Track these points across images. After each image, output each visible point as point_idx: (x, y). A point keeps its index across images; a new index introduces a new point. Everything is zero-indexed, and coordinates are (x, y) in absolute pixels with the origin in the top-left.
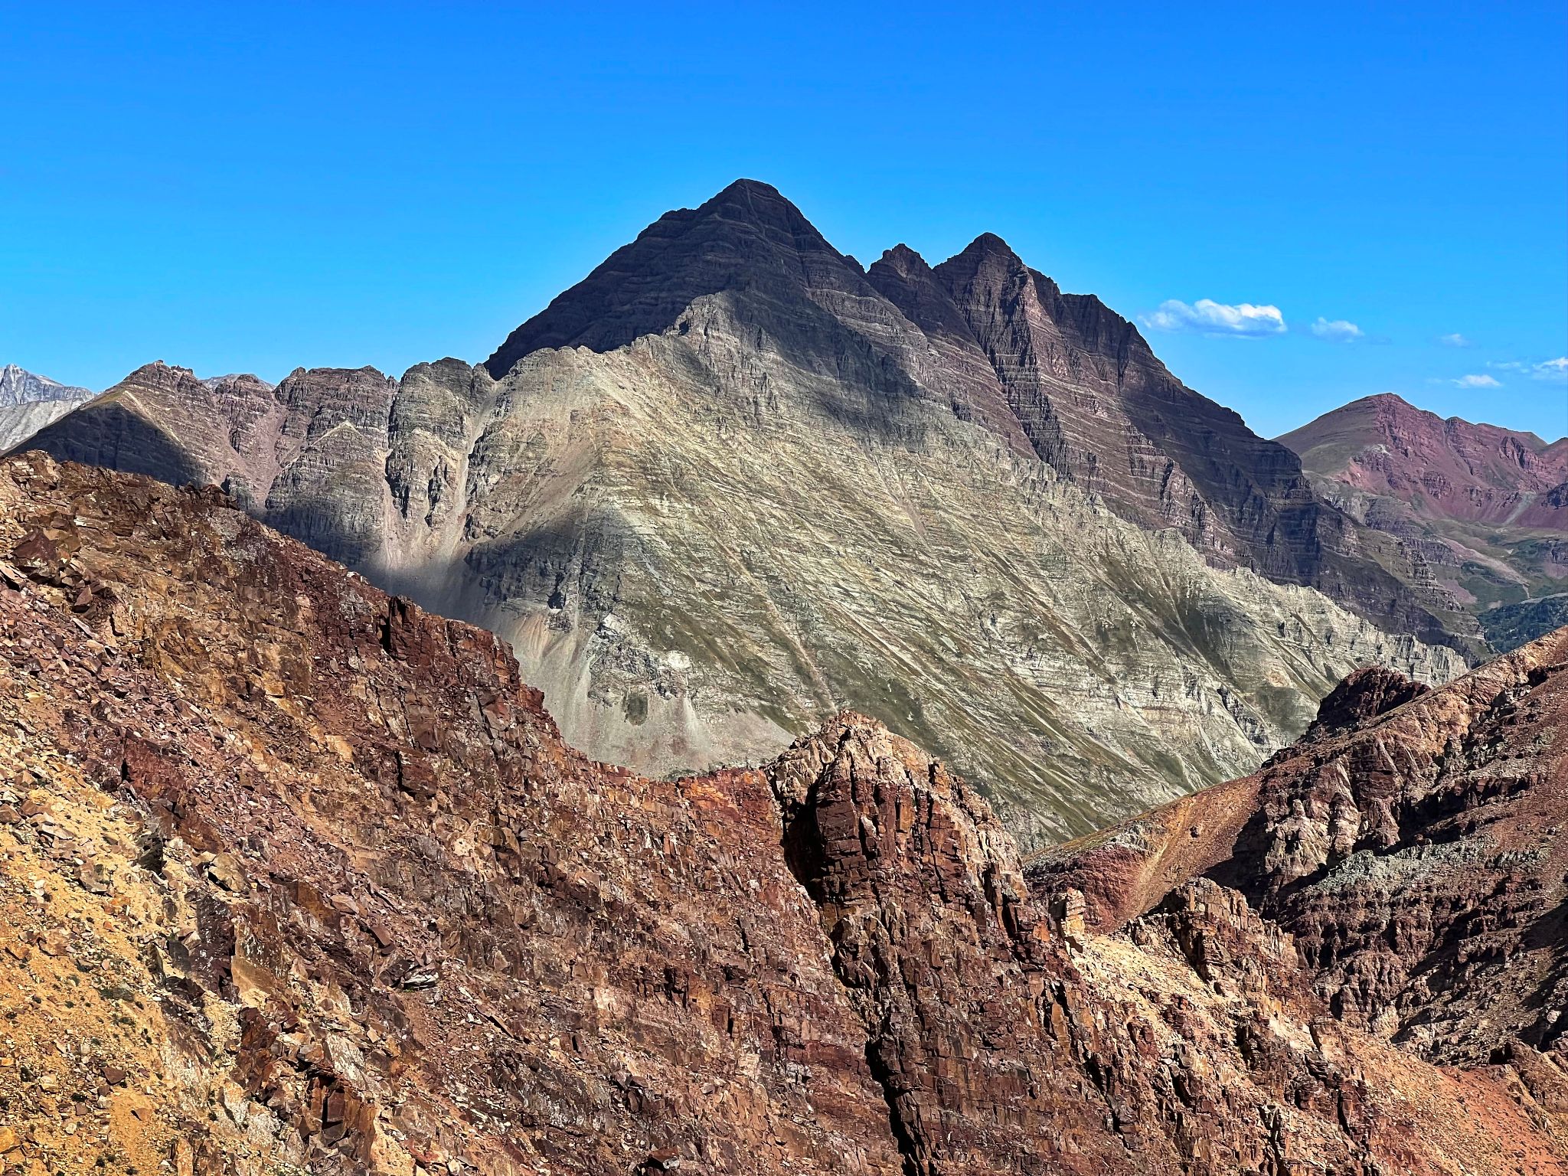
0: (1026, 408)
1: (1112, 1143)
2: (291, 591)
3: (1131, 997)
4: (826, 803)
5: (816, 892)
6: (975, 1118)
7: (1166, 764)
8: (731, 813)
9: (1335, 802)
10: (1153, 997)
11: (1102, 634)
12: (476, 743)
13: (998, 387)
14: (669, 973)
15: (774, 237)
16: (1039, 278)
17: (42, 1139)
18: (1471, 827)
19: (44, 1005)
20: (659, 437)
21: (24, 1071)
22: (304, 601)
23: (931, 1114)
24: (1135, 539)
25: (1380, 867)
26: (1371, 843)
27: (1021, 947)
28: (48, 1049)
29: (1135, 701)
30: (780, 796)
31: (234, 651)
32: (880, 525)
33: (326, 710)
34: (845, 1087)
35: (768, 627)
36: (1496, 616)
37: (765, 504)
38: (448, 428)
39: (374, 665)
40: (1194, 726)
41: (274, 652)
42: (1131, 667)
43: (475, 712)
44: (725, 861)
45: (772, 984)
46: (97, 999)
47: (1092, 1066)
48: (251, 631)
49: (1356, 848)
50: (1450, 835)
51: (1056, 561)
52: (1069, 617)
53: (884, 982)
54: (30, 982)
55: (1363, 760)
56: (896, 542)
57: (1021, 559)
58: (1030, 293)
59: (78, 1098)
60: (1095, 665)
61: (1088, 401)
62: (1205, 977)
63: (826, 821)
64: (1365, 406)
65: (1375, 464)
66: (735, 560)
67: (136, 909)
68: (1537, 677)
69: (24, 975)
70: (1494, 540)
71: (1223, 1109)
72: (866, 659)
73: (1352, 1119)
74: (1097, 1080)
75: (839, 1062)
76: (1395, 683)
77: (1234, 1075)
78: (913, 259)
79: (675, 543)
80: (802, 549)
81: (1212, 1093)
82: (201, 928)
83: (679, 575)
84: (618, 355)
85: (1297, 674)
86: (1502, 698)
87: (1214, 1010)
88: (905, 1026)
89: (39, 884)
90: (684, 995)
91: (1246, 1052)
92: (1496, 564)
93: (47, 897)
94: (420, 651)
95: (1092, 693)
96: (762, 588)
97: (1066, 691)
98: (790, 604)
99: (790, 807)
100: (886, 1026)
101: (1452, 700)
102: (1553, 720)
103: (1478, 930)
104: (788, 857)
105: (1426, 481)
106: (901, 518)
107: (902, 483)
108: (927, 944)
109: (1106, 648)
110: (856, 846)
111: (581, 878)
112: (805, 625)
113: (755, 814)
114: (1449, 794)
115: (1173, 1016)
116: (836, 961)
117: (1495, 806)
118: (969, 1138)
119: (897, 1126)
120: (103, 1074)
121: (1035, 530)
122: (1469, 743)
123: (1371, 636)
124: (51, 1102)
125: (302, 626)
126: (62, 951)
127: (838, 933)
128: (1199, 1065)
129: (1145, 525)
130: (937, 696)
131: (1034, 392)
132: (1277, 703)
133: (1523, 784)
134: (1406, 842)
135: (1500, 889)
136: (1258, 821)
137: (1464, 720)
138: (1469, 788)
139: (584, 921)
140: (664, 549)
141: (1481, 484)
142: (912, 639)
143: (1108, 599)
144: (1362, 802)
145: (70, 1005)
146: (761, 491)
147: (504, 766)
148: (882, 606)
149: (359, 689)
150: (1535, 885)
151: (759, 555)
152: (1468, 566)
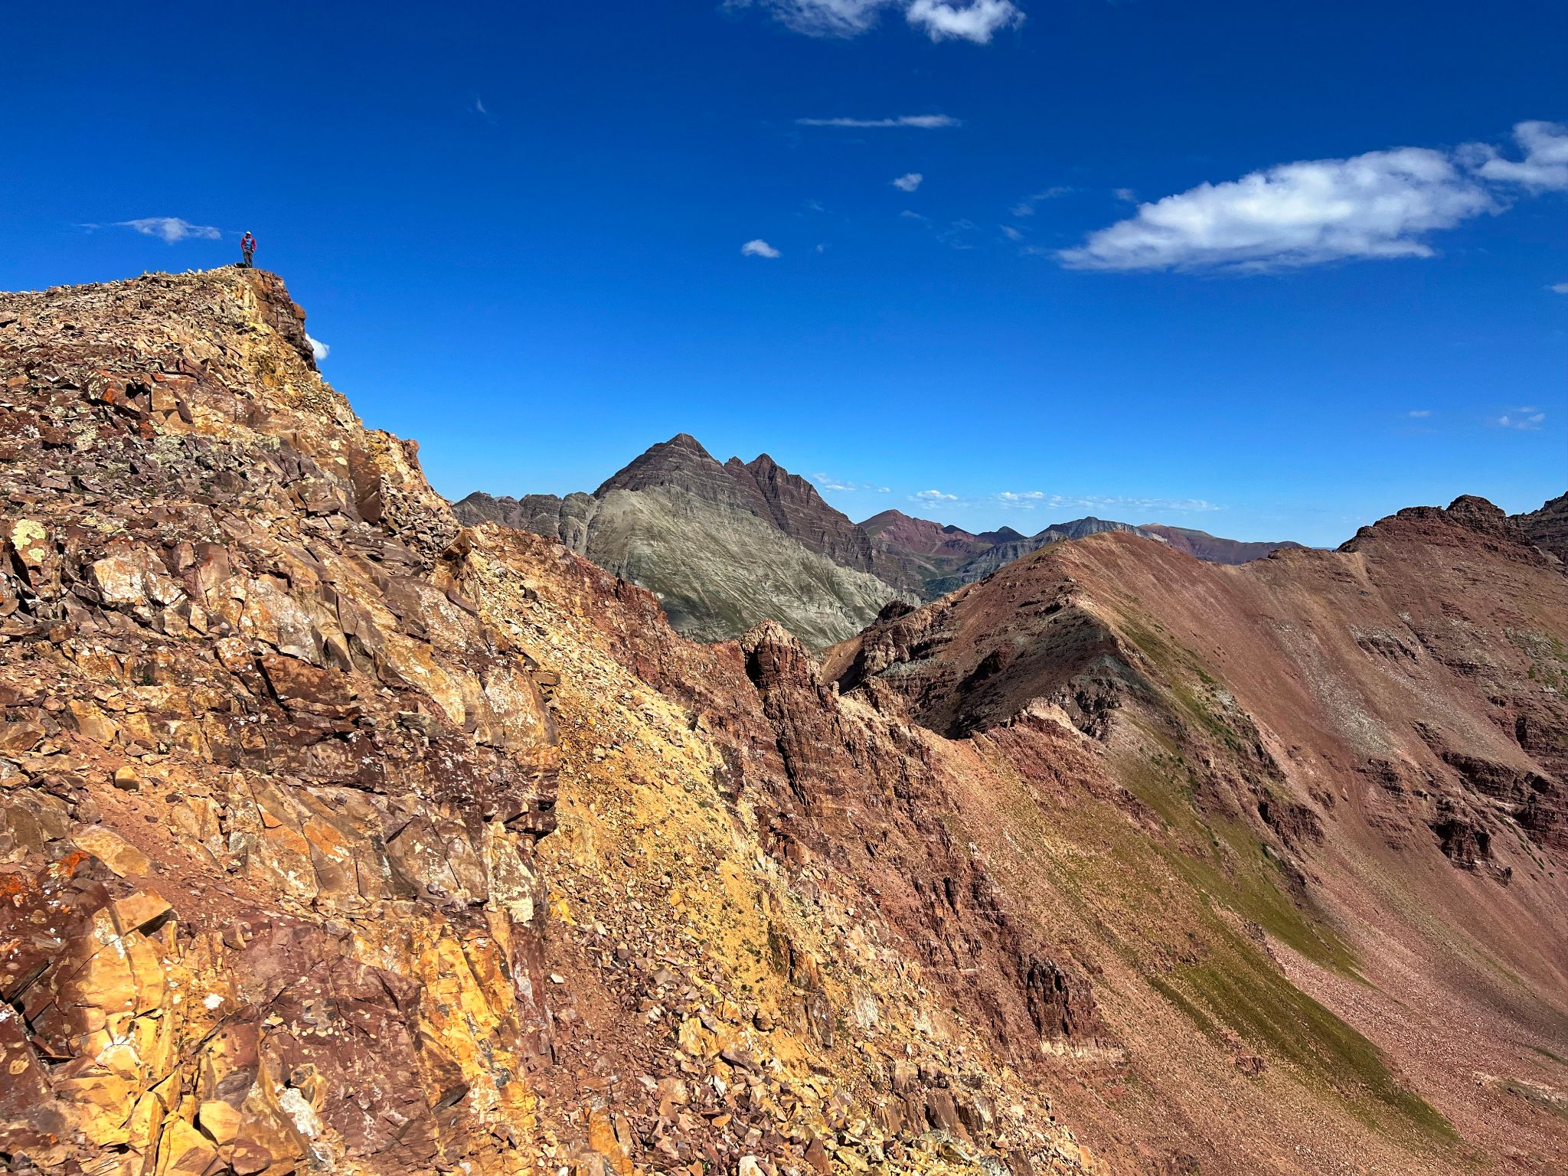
0: (776, 512)
1: (855, 772)
2: (582, 576)
3: (856, 719)
4: (762, 652)
5: (757, 685)
6: (813, 766)
7: (822, 631)
8: (728, 656)
9: (888, 645)
10: (862, 719)
11: (801, 588)
12: (651, 633)
13: (767, 505)
14: (720, 718)
15: (692, 453)
16: (781, 469)
17: (691, 894)
18: (933, 654)
19: (677, 814)
20: (655, 522)
21: (676, 855)
22: (587, 580)
23: (799, 765)
24: (812, 557)
25: (903, 667)
26: (900, 659)
27: (823, 702)
28: (684, 841)
29: (812, 611)
30: (744, 650)
31: (565, 598)
32: (728, 551)
33: (597, 621)
34: (771, 756)
35: (690, 584)
36: (928, 583)
37: (689, 544)
38: (581, 516)
39: (614, 604)
40: (832, 619)
41: (578, 599)
42: (811, 599)
43: (649, 622)
44: (727, 674)
45: (745, 719)
46: (698, 809)
47: (848, 745)
48: (569, 591)
49: (895, 661)
50: (926, 657)
51: (786, 564)
52: (790, 582)
53: (782, 717)
54: (666, 801)
55: (897, 631)
56: (733, 557)
57: (775, 563)
58: (778, 473)
59: (705, 869)
60: (799, 598)
61: (797, 510)
62: (879, 712)
63: (762, 659)
64: (887, 513)
65: (889, 532)
66: (679, 562)
67: (696, 754)
68: (954, 604)
69: (663, 797)
70: (928, 558)
71: (886, 758)
72: (723, 596)
73: (926, 760)
74: (850, 750)
75: (768, 747)
76: (904, 606)
77: (890, 746)
78: (739, 462)
79: (659, 556)
80: (702, 559)
81: (883, 753)
82: (726, 762)
83: (660, 567)
84: (639, 492)
85: (865, 602)
86: (943, 611)
87: (882, 723)
88: (790, 733)
89: (655, 743)
90: (725, 726)
91: (893, 738)
92: (928, 566)
93: (661, 751)
94: (628, 599)
95: (798, 608)
96: (688, 572)
97: (789, 607)
98: (697, 577)
99: (748, 654)
100: (783, 733)
101: (926, 612)
102: (959, 619)
103: (935, 688)
104: (748, 673)
105: (907, 538)
106: (734, 549)
107: (735, 537)
108: (797, 703)
109: (802, 593)
110: (772, 668)
111: (689, 683)
112: (703, 584)
113: (736, 657)
114: (926, 643)
115: (869, 726)
116: (765, 710)
117: (941, 647)
118: (812, 773)
119: (787, 769)
120: (713, 853)
121: (779, 553)
122: (932, 626)
123: (889, 589)
124: (692, 872)
125: (587, 589)
126: (677, 782)
127: (766, 699)
128: (878, 742)
129: (815, 552)
130: (747, 608)
131: (779, 507)
132: (859, 612)
133: (950, 640)
134: (912, 659)
135: (943, 675)
136: (862, 651)
137: (930, 618)
138: (932, 641)
139: (691, 700)
140: (655, 558)
141: (924, 540)
142: (739, 589)
143: (804, 576)
144: (896, 645)
145: (688, 813)
146: (688, 539)
147: (660, 642)
148: (729, 578)
149: (609, 614)
150: (954, 673)
151: (687, 561)
152: (920, 567)
